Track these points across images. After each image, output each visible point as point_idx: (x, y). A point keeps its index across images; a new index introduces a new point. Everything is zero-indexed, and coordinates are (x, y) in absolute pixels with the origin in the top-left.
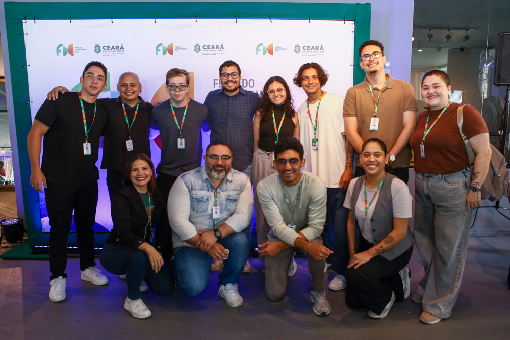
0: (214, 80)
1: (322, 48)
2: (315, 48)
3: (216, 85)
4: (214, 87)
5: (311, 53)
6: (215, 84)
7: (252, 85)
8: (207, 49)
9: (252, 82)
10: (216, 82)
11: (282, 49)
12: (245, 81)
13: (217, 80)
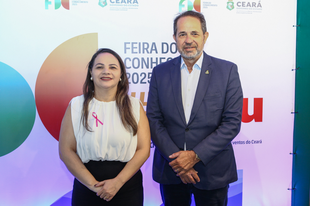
0: (125, 44)
1: (260, 5)
2: (251, 5)
3: (127, 50)
4: (125, 52)
5: (246, 10)
6: (126, 48)
7: (174, 50)
8: (115, 3)
9: (174, 46)
10: (128, 46)
11: (212, 5)
12: (165, 46)
13: (129, 43)
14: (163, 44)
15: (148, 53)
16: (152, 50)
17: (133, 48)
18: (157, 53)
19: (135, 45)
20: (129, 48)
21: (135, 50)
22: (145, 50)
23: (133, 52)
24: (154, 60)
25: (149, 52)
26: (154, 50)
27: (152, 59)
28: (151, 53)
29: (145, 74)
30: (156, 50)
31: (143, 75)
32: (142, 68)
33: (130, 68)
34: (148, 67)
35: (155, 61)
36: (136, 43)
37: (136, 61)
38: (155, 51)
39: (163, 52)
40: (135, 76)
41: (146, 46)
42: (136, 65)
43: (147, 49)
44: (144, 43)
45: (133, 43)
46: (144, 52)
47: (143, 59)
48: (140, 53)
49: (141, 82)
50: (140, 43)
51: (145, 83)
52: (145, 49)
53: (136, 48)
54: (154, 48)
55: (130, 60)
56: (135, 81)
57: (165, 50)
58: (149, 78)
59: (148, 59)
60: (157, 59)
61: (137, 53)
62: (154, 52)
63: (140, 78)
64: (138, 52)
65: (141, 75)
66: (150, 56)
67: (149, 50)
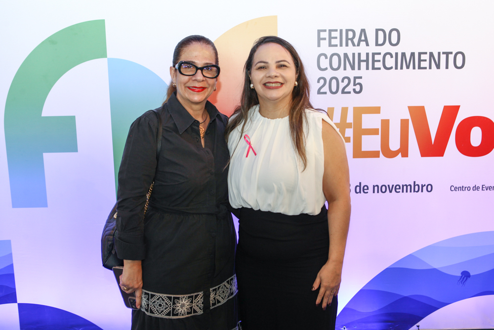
0: (319, 31)
3: (321, 41)
4: (319, 45)
6: (320, 39)
7: (394, 41)
9: (394, 34)
10: (323, 35)
12: (381, 34)
13: (325, 31)
14: (377, 30)
15: (354, 45)
16: (360, 40)
17: (330, 38)
18: (367, 45)
19: (334, 34)
20: (325, 39)
21: (334, 42)
22: (350, 42)
23: (330, 45)
24: (363, 57)
25: (356, 43)
26: (363, 41)
27: (359, 54)
28: (358, 45)
29: (349, 79)
30: (366, 40)
31: (346, 81)
32: (345, 69)
33: (326, 69)
34: (353, 68)
35: (365, 59)
36: (336, 30)
37: (335, 58)
38: (365, 42)
39: (377, 44)
40: (334, 82)
41: (350, 35)
42: (335, 65)
43: (352, 40)
44: (347, 31)
45: (330, 31)
46: (347, 45)
47: (346, 55)
48: (341, 45)
49: (343, 92)
50: (341, 31)
51: (349, 93)
52: (350, 39)
53: (336, 38)
54: (363, 38)
55: (326, 58)
56: (334, 90)
57: (381, 41)
58: (355, 85)
59: (354, 54)
60: (367, 54)
61: (336, 46)
62: (363, 44)
63: (342, 85)
64: (339, 45)
65: (343, 81)
66: (356, 50)
67: (356, 41)
